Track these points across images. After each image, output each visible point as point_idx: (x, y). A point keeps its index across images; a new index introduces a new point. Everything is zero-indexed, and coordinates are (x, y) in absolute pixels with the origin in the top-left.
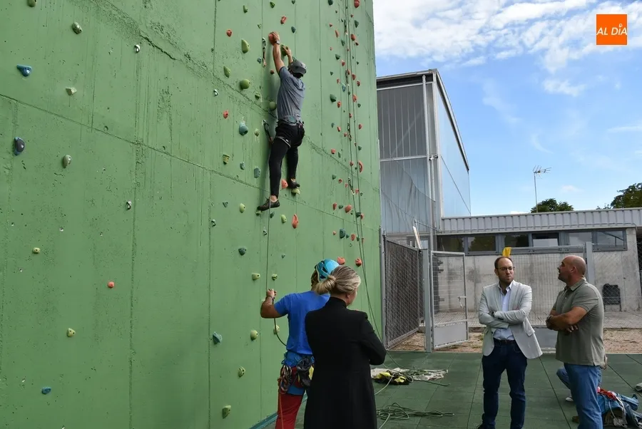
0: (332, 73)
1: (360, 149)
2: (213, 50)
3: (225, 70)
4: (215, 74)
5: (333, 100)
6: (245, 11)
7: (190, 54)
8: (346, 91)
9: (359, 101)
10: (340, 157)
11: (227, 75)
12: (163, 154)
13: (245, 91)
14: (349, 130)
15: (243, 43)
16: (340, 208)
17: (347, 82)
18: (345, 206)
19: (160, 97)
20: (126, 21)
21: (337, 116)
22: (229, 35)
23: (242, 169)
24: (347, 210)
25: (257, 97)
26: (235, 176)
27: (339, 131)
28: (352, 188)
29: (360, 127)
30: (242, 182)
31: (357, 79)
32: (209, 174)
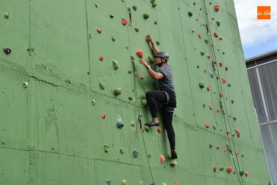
0: (198, 67)
1: (235, 119)
2: (89, 73)
3: (100, 85)
4: (92, 89)
5: (202, 87)
6: (114, 40)
7: (70, 80)
8: (215, 77)
9: (228, 82)
10: (215, 129)
11: (102, 88)
12: (52, 154)
13: (119, 97)
14: (221, 107)
15: (114, 63)
16: (221, 170)
17: (214, 70)
18: (226, 168)
19: (47, 115)
20: (16, 68)
21: (207, 98)
22: (101, 59)
23: (122, 153)
24: (229, 171)
25: (130, 99)
26: (116, 159)
27: (211, 109)
28: (231, 151)
29: (233, 102)
30: (122, 163)
31: (224, 66)
32: (93, 162)
